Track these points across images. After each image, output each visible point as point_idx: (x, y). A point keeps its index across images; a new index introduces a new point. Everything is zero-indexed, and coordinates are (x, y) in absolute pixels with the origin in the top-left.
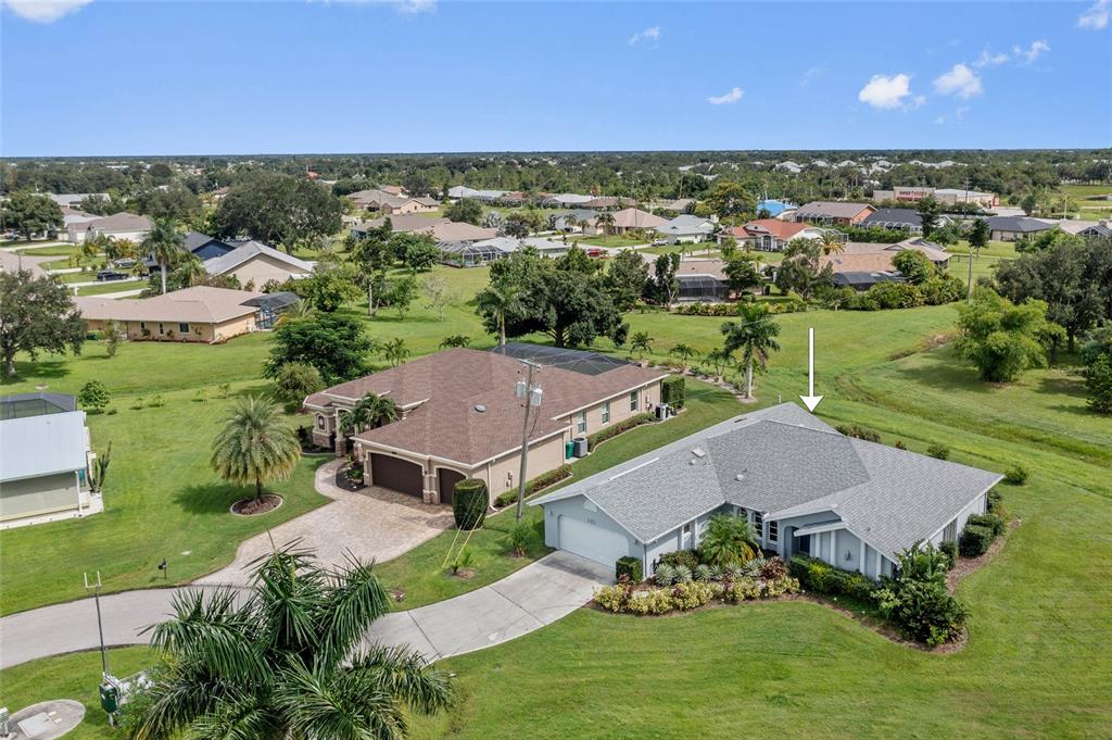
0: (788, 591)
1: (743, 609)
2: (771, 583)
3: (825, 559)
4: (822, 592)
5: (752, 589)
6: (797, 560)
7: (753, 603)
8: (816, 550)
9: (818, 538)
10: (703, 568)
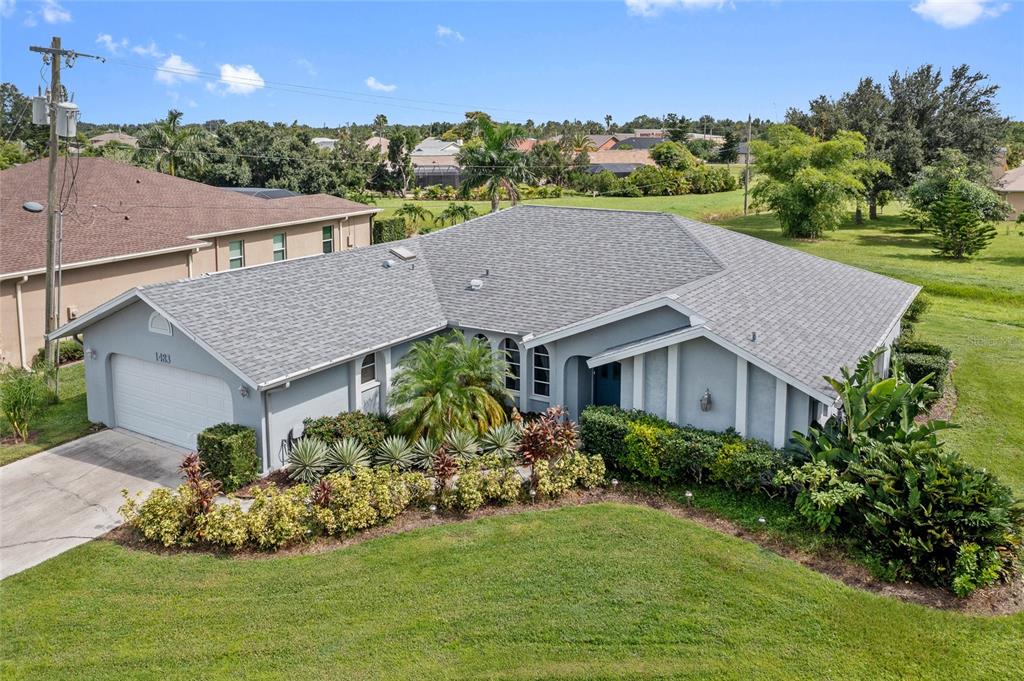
0: (580, 484)
1: (482, 526)
2: (543, 465)
3: (654, 410)
4: (656, 481)
5: (501, 482)
6: (596, 415)
7: (502, 513)
8: (634, 393)
9: (638, 367)
10: (396, 444)
